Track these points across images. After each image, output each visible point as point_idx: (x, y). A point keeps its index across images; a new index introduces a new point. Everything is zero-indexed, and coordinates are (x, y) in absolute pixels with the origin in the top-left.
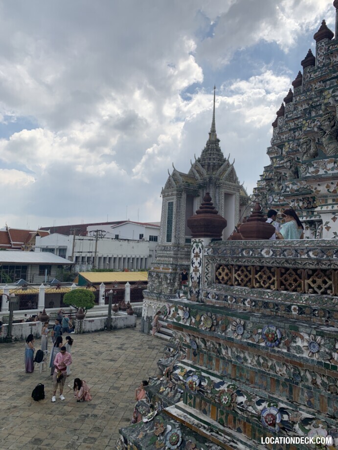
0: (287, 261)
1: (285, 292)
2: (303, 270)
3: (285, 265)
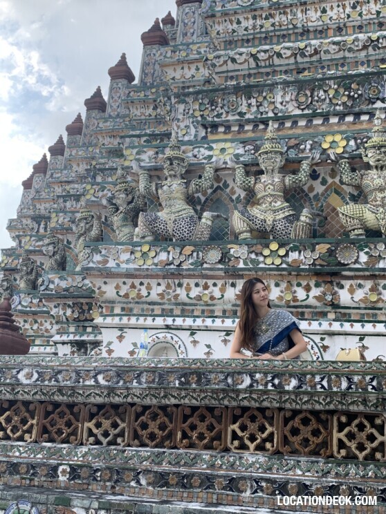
0: (60, 390)
1: (49, 445)
2: (82, 406)
3: (56, 398)
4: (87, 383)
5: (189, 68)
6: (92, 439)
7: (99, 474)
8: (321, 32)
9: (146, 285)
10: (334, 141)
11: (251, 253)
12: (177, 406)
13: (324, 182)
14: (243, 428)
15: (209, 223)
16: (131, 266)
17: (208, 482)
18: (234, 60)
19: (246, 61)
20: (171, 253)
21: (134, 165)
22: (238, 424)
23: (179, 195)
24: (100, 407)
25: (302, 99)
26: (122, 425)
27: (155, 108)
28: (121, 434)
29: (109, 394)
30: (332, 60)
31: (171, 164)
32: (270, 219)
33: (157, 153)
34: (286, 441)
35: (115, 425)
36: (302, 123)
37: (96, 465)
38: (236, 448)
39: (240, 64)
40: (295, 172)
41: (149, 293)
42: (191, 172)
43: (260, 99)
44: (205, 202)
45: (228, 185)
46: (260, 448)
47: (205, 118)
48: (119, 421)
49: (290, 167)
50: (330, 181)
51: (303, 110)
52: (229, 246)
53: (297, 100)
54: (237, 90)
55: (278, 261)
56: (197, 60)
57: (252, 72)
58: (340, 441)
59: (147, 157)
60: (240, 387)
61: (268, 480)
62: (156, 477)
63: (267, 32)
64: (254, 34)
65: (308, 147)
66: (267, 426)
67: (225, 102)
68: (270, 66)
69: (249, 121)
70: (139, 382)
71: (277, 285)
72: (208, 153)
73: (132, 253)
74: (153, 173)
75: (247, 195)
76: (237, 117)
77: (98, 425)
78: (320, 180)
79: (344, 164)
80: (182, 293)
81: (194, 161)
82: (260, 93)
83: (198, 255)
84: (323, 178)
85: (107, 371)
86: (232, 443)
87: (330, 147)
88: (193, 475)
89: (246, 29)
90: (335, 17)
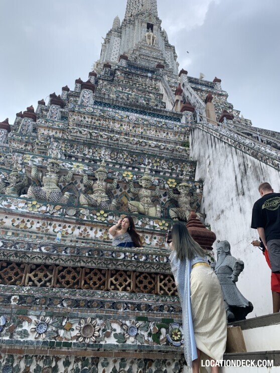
4: (35, 250)
5: (52, 131)
6: (31, 283)
7: (38, 301)
8: (119, 133)
9: (31, 222)
10: (127, 174)
11: (91, 213)
12: (82, 267)
13: (121, 191)
14: (116, 280)
15: (68, 197)
16: (25, 210)
17: (101, 304)
18: (81, 132)
19: (86, 134)
20: (48, 207)
21: (30, 163)
22: (114, 278)
23: (55, 181)
24: (38, 266)
25: (113, 155)
26: (50, 276)
27: (25, 146)
28: (50, 281)
29: (46, 258)
30: (123, 145)
31: (53, 165)
32: (99, 200)
33: (43, 160)
34: (136, 286)
35: (46, 276)
36: (111, 165)
37: (37, 296)
38: (113, 290)
39: (84, 135)
40: (111, 183)
41: (32, 227)
42: (61, 173)
43: (95, 151)
44: (64, 189)
45: (77, 183)
46: (125, 289)
47: (67, 152)
48: (48, 273)
49: (109, 180)
51: (112, 160)
52: (80, 209)
53: (110, 155)
54: (84, 144)
55: (103, 219)
56: (57, 129)
57: (88, 140)
58: (161, 287)
59: (38, 160)
60: (119, 258)
61: (131, 303)
62: (72, 302)
63: (96, 126)
64: (90, 125)
65: (117, 174)
66: (128, 279)
67: (78, 147)
68: (96, 140)
69: (87, 159)
70: (66, 252)
71: (101, 231)
72: (70, 166)
73: (26, 204)
74: (39, 169)
75: (86, 189)
76: (82, 155)
77: (35, 276)
78: (119, 189)
79: (132, 184)
80: (51, 229)
81: (63, 168)
82: (95, 148)
83: (63, 210)
84: (121, 189)
85: (47, 245)
86: (110, 287)
87: (126, 176)
88: (94, 301)
89: (87, 122)
90: (125, 129)
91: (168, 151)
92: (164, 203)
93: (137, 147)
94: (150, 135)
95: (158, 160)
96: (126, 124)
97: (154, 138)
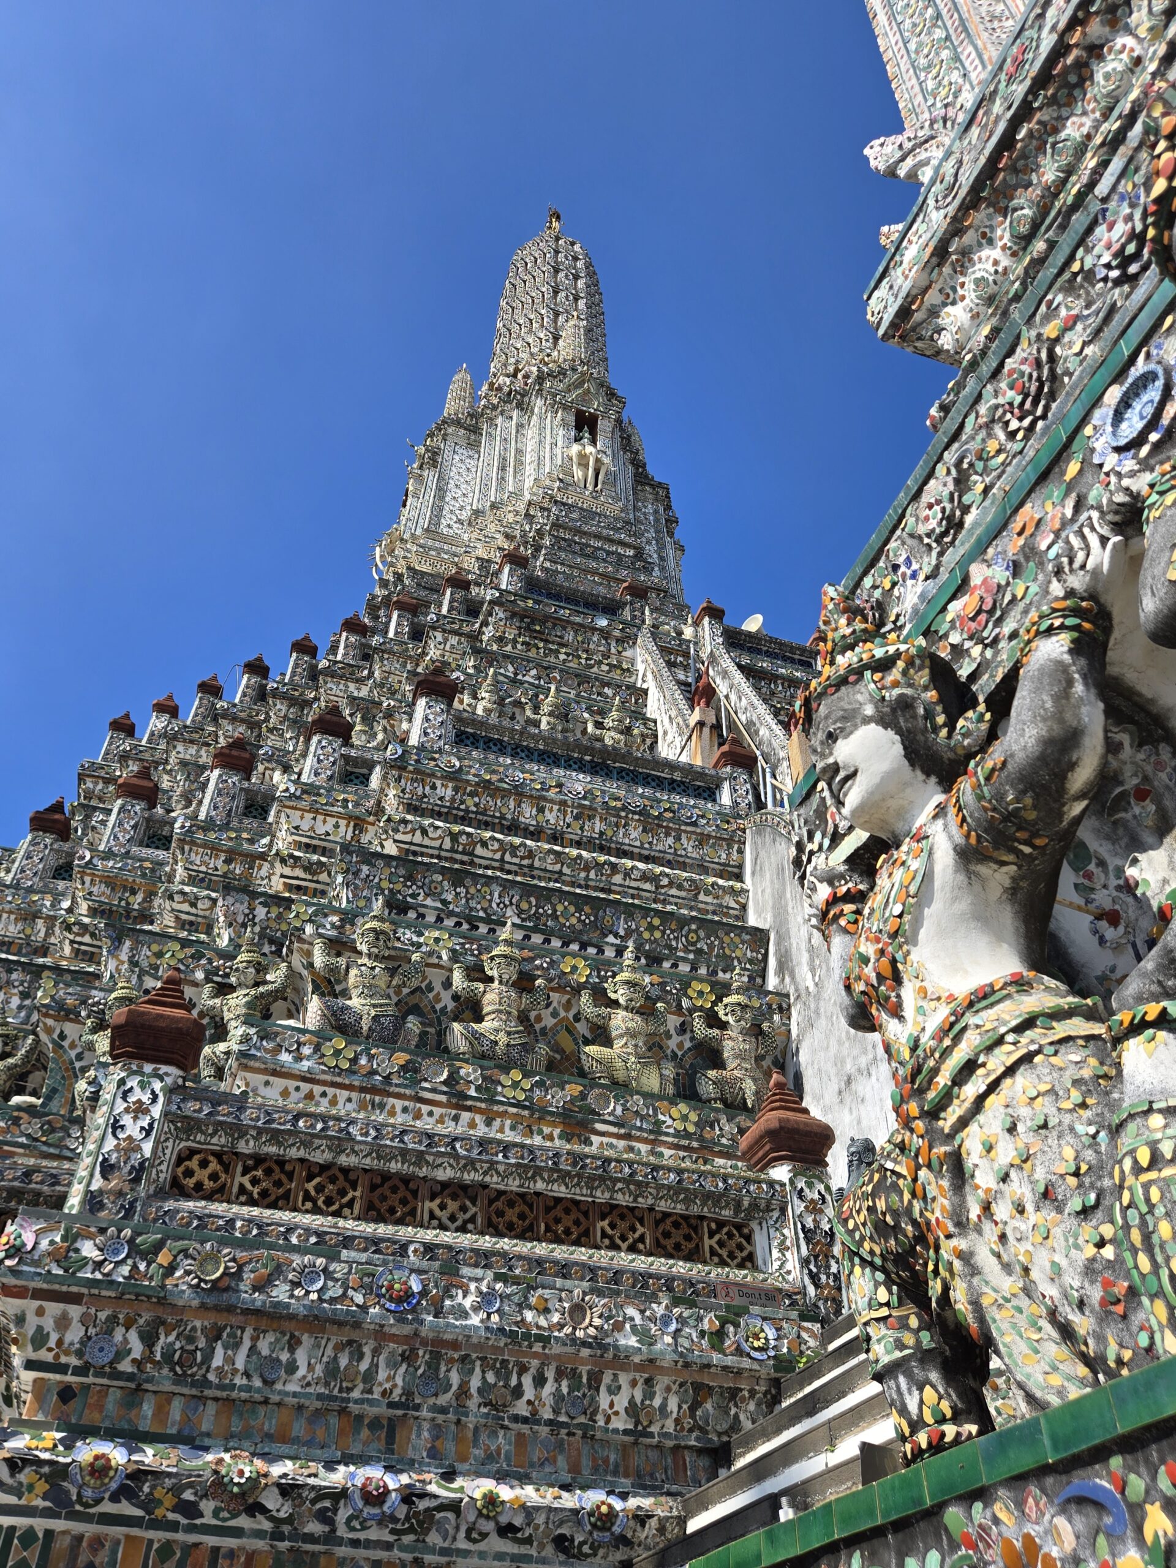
0: (402, 1155)
2: (423, 1182)
3: (392, 1165)
4: (441, 1148)
5: (325, 822)
6: (435, 1222)
8: (536, 834)
9: (330, 1096)
10: (573, 966)
11: (487, 1078)
12: (539, 1194)
13: (555, 1014)
14: (613, 1226)
15: (418, 1030)
16: (315, 1064)
18: (424, 832)
19: (441, 837)
20: (376, 1059)
21: (306, 928)
22: (607, 1221)
23: (382, 983)
24: (445, 1185)
25: (524, 906)
26: (473, 1210)
28: (473, 1220)
29: (465, 1166)
31: (377, 938)
32: (504, 1041)
33: (343, 921)
34: (658, 1244)
35: (464, 1209)
38: (607, 1246)
39: (432, 839)
40: (531, 991)
43: (473, 891)
45: (433, 989)
46: (633, 1248)
47: (394, 894)
48: (468, 1203)
50: (562, 1014)
51: (524, 920)
53: (518, 906)
54: (445, 871)
55: (520, 1096)
56: (339, 815)
57: (443, 854)
59: (329, 922)
63: (467, 812)
64: (450, 808)
65: (545, 965)
66: (638, 1226)
67: (427, 881)
68: (469, 854)
69: (452, 914)
70: (505, 1156)
72: (415, 938)
73: (317, 1047)
76: (439, 905)
79: (588, 995)
82: (475, 883)
85: (465, 1139)
86: (602, 1241)
87: (572, 972)
89: (441, 799)
90: (552, 821)
91: (683, 894)
92: (680, 1053)
93: (587, 878)
94: (627, 841)
95: (656, 922)
96: (556, 807)
97: (636, 850)
